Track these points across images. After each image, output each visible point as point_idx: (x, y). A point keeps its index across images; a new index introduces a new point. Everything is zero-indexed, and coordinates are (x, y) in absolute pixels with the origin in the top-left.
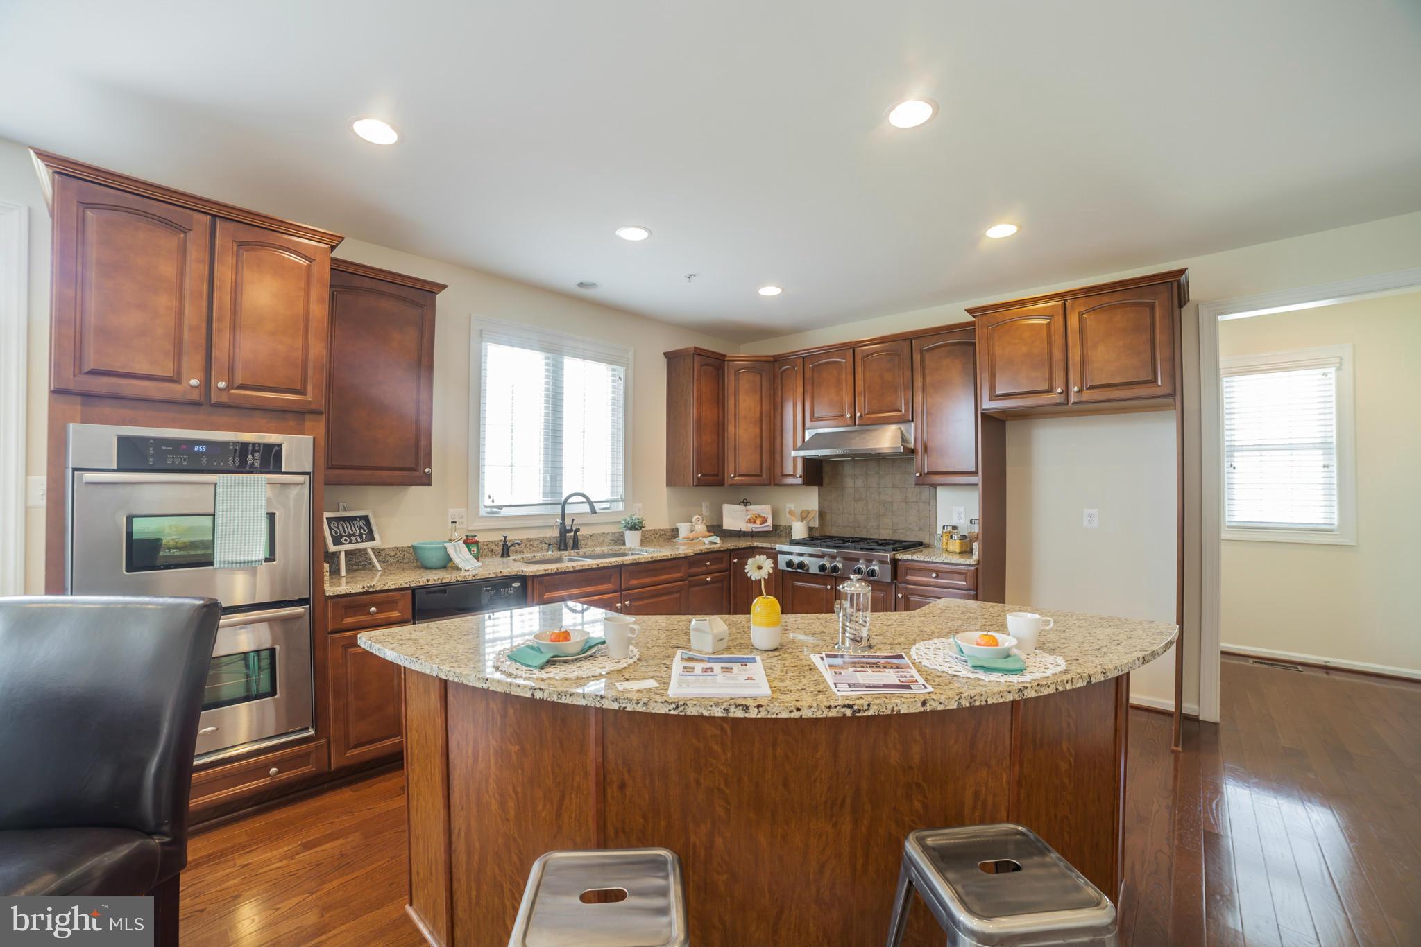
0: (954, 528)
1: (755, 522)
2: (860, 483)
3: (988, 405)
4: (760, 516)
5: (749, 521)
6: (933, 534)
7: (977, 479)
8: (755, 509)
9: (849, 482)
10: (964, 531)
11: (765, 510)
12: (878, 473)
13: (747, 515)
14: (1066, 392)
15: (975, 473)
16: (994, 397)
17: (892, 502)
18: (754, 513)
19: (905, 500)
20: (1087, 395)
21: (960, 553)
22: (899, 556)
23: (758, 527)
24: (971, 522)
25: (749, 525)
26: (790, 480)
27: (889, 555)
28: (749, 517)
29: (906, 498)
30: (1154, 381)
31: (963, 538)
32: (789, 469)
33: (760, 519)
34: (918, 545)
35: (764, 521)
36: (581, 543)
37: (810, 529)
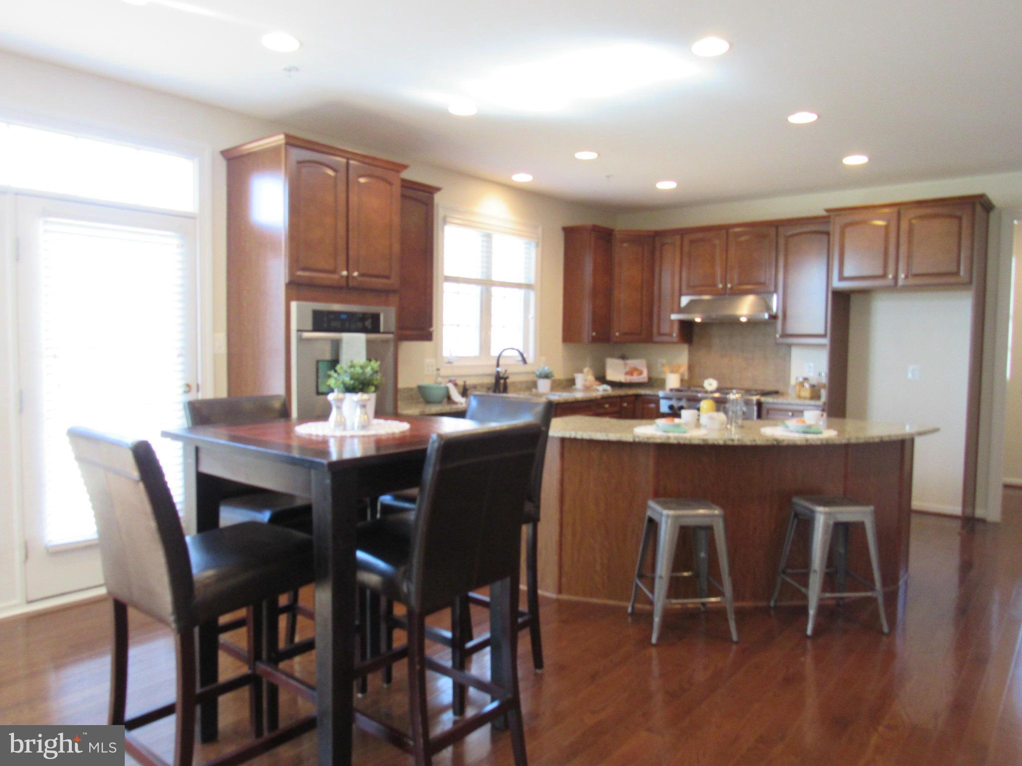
0: (806, 379)
1: (632, 374)
3: (837, 284)
4: (637, 369)
5: (628, 373)
6: (787, 384)
7: (826, 341)
8: (632, 363)
10: (814, 381)
11: (639, 363)
13: (626, 368)
14: (896, 278)
15: (824, 336)
16: (842, 278)
17: (753, 359)
18: (631, 366)
20: (911, 281)
21: (810, 397)
22: (763, 399)
23: (635, 378)
24: (820, 374)
25: (628, 377)
26: (666, 338)
27: (755, 398)
28: (627, 370)
30: (957, 273)
31: (813, 386)
32: (665, 329)
33: (637, 372)
34: (776, 393)
35: (641, 373)
36: (510, 388)
37: (682, 381)
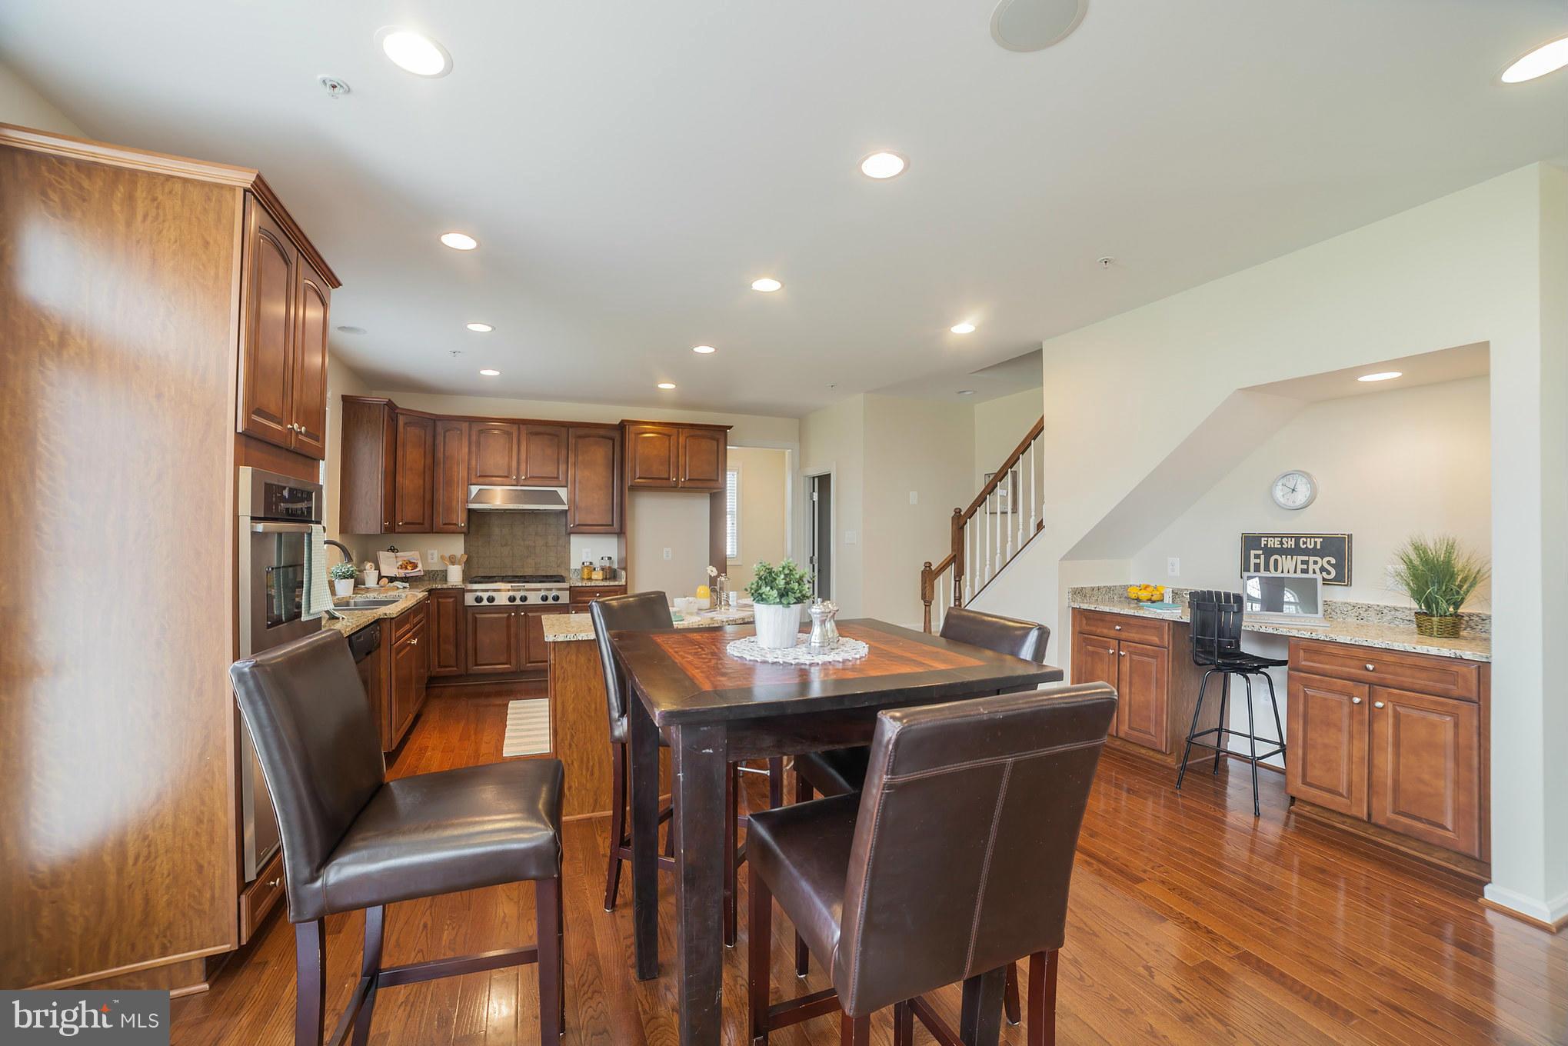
1: (406, 568)
2: (506, 531)
4: (411, 563)
5: (401, 567)
6: (568, 569)
8: (404, 555)
9: (496, 531)
11: (413, 556)
12: (523, 523)
13: (397, 562)
17: (535, 547)
18: (405, 559)
19: (546, 545)
21: (602, 580)
23: (410, 572)
24: (602, 558)
25: (400, 571)
26: (450, 528)
28: (400, 563)
29: (547, 543)
32: (451, 518)
33: (411, 565)
35: (415, 566)
